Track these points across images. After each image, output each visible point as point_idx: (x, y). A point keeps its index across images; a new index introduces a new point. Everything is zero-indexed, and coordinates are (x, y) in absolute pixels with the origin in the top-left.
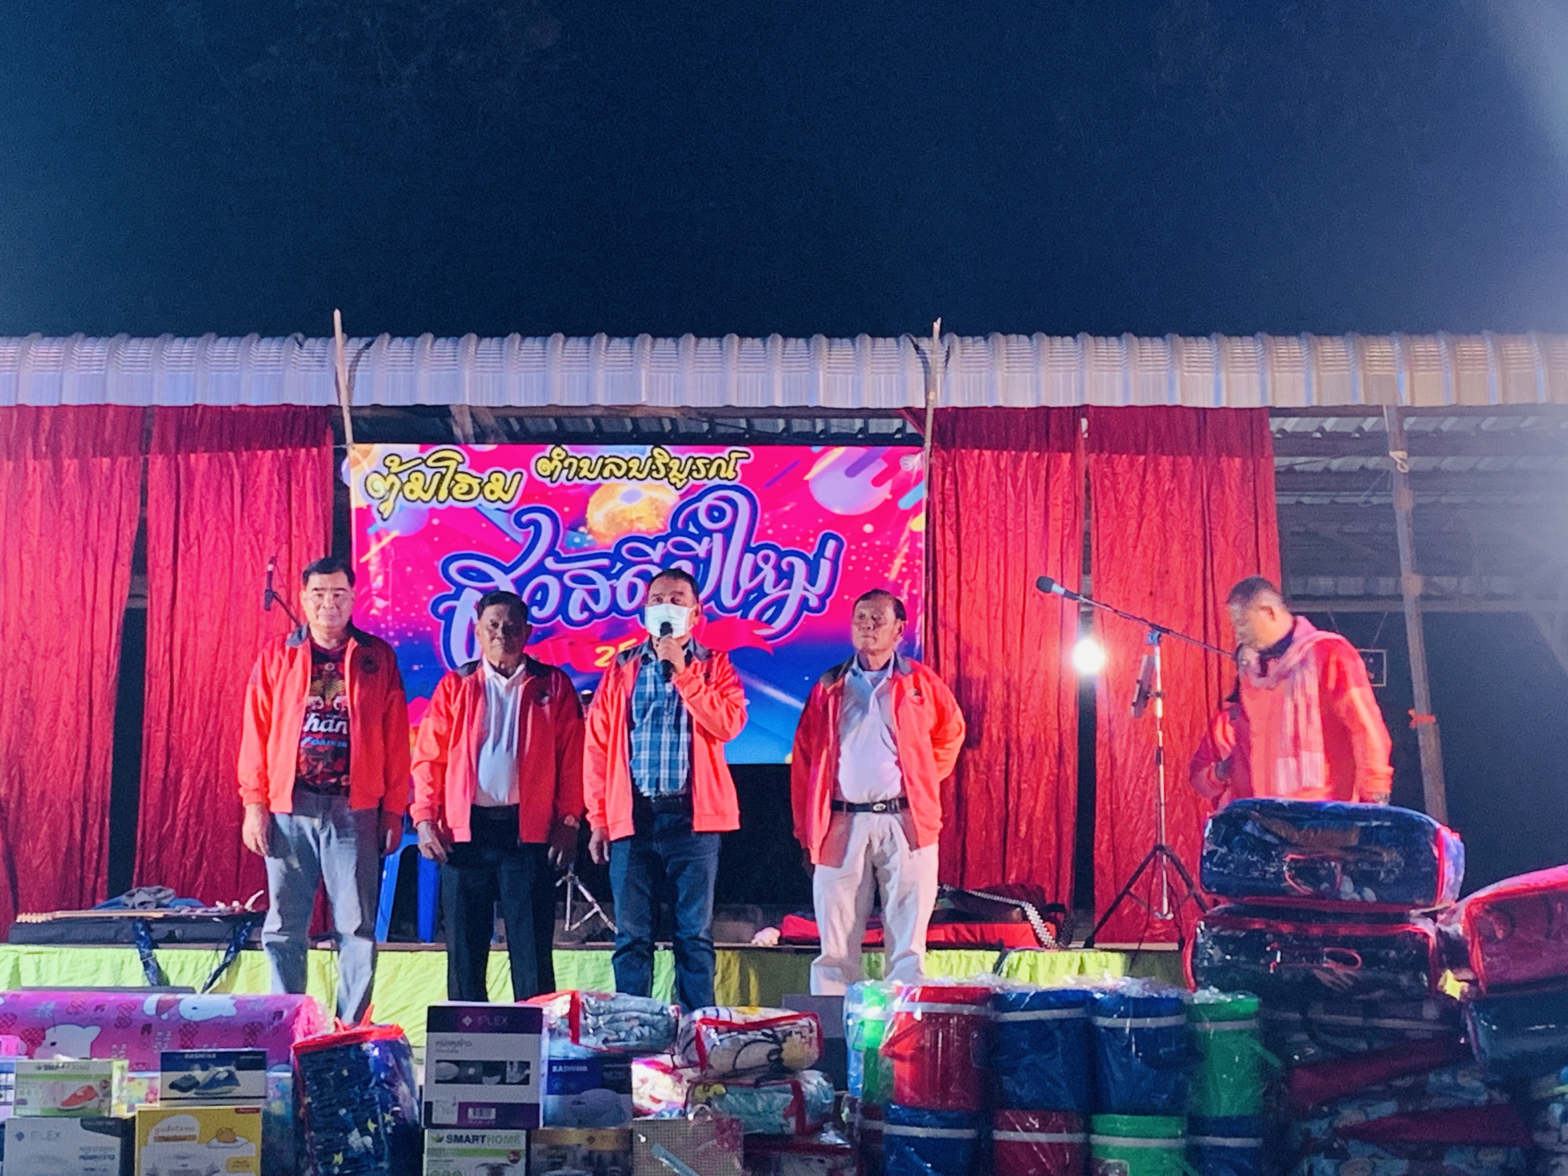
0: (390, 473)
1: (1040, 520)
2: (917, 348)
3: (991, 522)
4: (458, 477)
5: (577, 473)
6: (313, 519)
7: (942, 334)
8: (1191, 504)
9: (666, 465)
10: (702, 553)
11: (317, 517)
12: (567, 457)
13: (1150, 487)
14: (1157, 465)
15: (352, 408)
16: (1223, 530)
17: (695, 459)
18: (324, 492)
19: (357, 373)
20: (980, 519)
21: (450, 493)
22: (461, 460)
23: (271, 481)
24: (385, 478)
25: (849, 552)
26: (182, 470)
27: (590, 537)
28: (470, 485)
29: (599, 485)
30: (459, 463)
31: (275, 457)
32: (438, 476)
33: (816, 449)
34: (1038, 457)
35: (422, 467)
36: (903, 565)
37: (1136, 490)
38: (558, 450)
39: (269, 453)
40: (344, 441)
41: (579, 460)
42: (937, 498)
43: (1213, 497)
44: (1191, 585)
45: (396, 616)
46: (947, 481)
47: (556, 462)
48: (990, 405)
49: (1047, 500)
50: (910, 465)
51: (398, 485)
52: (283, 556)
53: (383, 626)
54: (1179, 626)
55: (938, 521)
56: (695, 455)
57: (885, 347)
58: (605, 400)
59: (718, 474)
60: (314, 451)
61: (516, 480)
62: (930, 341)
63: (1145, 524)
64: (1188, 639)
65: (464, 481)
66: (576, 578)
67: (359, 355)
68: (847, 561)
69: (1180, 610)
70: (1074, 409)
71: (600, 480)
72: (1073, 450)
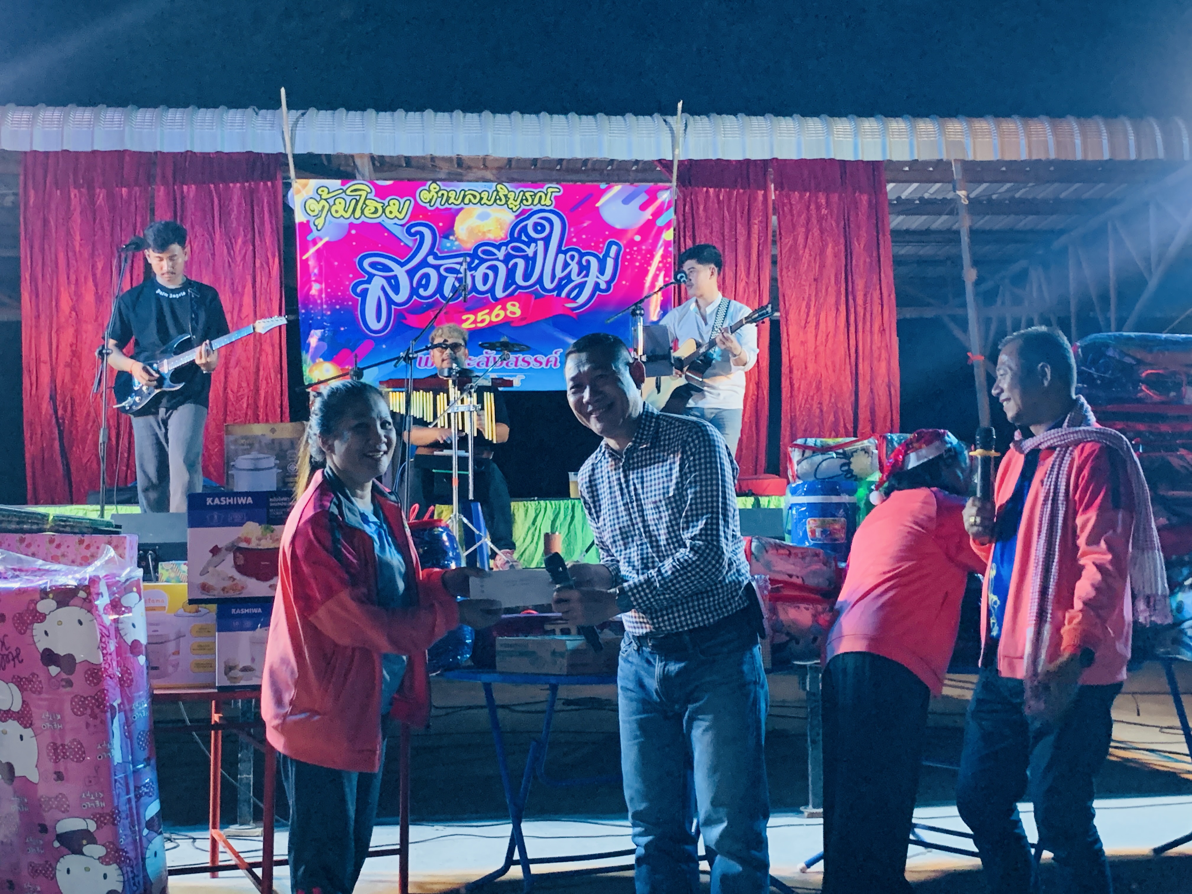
0: (321, 199)
1: (745, 233)
2: (665, 121)
3: (714, 234)
4: (367, 202)
5: (447, 201)
6: (270, 230)
7: (683, 112)
8: (838, 223)
9: (506, 196)
10: (531, 254)
11: (272, 228)
12: (440, 190)
13: (813, 212)
14: (817, 198)
15: (295, 156)
16: (858, 239)
17: (524, 192)
18: (276, 212)
19: (297, 132)
20: (708, 232)
21: (362, 212)
22: (369, 191)
23: (240, 204)
24: (318, 202)
25: (625, 253)
26: (178, 196)
27: (457, 243)
28: (376, 208)
29: (462, 209)
30: (368, 193)
31: (243, 188)
32: (354, 201)
33: (603, 186)
34: (744, 193)
35: (343, 195)
36: (660, 262)
37: (805, 215)
38: (434, 185)
39: (238, 185)
40: (289, 178)
41: (448, 192)
42: (681, 219)
43: (851, 219)
44: (839, 275)
45: (327, 294)
46: (687, 208)
47: (433, 193)
48: (714, 158)
49: (749, 220)
50: (664, 196)
51: (327, 207)
52: (250, 253)
53: (319, 301)
54: (832, 300)
55: (682, 234)
56: (525, 190)
57: (645, 121)
58: (464, 152)
59: (540, 202)
60: (269, 184)
61: (408, 205)
62: (675, 117)
63: (810, 237)
64: (838, 309)
65: (372, 205)
66: (449, 270)
67: (297, 120)
68: (624, 259)
69: (832, 290)
70: (765, 161)
71: (462, 205)
72: (766, 189)
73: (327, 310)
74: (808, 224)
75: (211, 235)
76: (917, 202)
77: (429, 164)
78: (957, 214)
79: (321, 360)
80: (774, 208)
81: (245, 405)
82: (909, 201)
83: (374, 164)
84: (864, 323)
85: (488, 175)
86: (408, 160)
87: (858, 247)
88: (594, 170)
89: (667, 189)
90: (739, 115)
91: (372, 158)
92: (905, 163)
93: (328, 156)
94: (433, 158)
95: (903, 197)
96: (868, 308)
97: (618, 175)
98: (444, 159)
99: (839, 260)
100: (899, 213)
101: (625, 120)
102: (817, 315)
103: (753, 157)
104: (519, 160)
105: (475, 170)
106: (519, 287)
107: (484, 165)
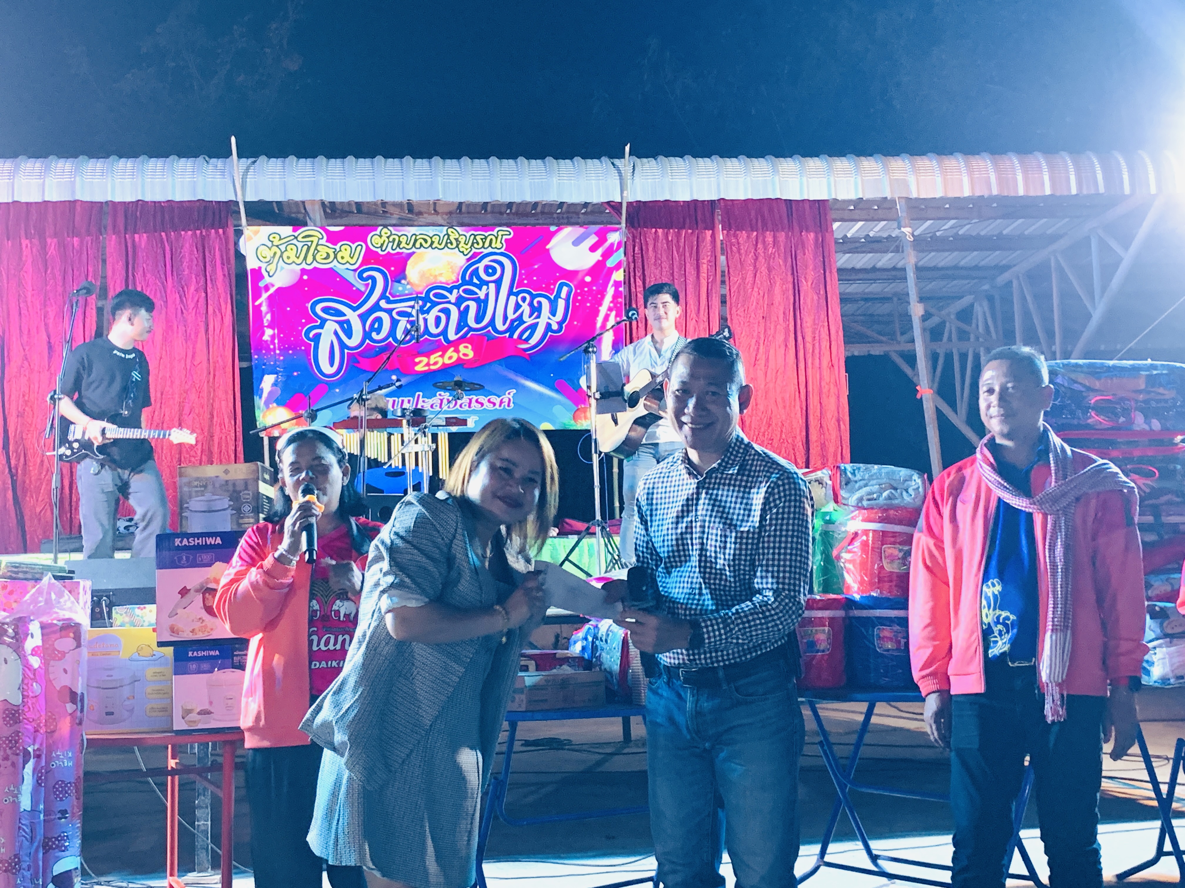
0: (273, 245)
1: (694, 273)
2: (613, 164)
3: (664, 273)
4: (319, 248)
5: (399, 245)
6: (222, 277)
7: (631, 154)
8: (785, 261)
9: (457, 240)
10: (482, 297)
11: (224, 275)
12: (391, 234)
13: (761, 251)
14: (764, 237)
15: (246, 203)
16: (805, 278)
17: (475, 236)
18: (228, 259)
19: (248, 180)
20: (657, 272)
21: (314, 258)
22: (321, 237)
23: (191, 253)
24: (270, 249)
25: (576, 294)
26: (129, 245)
27: (409, 287)
28: (328, 254)
29: (414, 253)
30: (319, 239)
31: (194, 235)
32: (306, 247)
33: (553, 228)
34: (692, 233)
35: (295, 242)
36: (611, 302)
37: (752, 254)
38: (385, 230)
39: (190, 233)
40: (241, 226)
41: (399, 237)
42: (631, 259)
43: (798, 257)
44: (787, 312)
45: (280, 339)
46: (636, 248)
47: (384, 237)
48: (662, 199)
49: (698, 260)
50: (614, 238)
51: (279, 253)
52: (202, 301)
53: (272, 347)
54: (780, 338)
55: (632, 274)
56: (476, 233)
57: (593, 164)
58: (414, 197)
59: (490, 245)
60: (221, 231)
61: (358, 250)
62: (622, 160)
63: (758, 275)
64: (786, 346)
65: (323, 251)
66: (401, 314)
67: (248, 169)
68: (575, 300)
69: (781, 328)
70: (712, 202)
71: (414, 250)
72: (713, 228)
73: (280, 355)
74: (755, 263)
75: (163, 283)
76: (863, 240)
77: (380, 210)
78: (903, 252)
79: (275, 405)
80: (722, 249)
81: (199, 452)
82: (854, 240)
83: (325, 211)
84: (813, 359)
85: (439, 219)
86: (358, 205)
87: (806, 286)
88: (542, 213)
89: (616, 230)
90: (686, 157)
91: (323, 203)
92: (850, 202)
93: (279, 203)
94: (384, 204)
95: (849, 235)
96: (817, 345)
97: (568, 218)
98: (394, 204)
99: (788, 298)
100: (845, 252)
101: (574, 164)
102: (767, 352)
103: (701, 199)
104: (469, 205)
105: (425, 215)
106: (471, 329)
107: (435, 210)
